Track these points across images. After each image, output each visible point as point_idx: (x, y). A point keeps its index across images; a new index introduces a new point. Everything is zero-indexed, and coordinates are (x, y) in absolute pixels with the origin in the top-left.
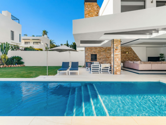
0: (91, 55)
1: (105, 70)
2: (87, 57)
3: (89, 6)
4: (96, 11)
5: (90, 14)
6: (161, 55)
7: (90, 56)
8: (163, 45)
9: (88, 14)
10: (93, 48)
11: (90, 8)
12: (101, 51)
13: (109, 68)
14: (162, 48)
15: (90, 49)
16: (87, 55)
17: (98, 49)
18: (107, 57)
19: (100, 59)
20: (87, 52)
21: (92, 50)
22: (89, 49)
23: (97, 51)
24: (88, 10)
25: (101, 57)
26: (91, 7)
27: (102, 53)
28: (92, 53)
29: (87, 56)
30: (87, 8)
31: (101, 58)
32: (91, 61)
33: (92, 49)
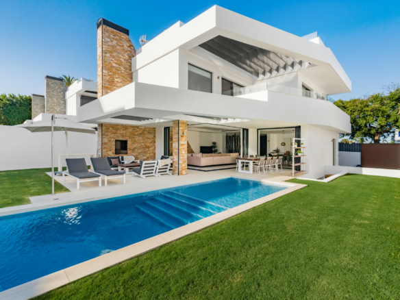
0: (116, 141)
1: (163, 171)
2: (106, 146)
3: (112, 36)
4: (126, 51)
5: (115, 54)
6: (214, 143)
7: (114, 143)
8: (217, 131)
9: (110, 52)
10: (120, 127)
11: (115, 42)
12: (135, 135)
13: (170, 165)
14: (214, 134)
15: (113, 128)
16: (106, 140)
17: (130, 130)
18: (146, 146)
19: (133, 150)
20: (107, 136)
21: (118, 132)
22: (111, 129)
23: (128, 134)
24: (110, 44)
25: (134, 146)
26: (116, 40)
27: (137, 138)
28: (118, 137)
29: (105, 144)
30: (109, 40)
31: (135, 148)
32: (116, 153)
33: (118, 129)
